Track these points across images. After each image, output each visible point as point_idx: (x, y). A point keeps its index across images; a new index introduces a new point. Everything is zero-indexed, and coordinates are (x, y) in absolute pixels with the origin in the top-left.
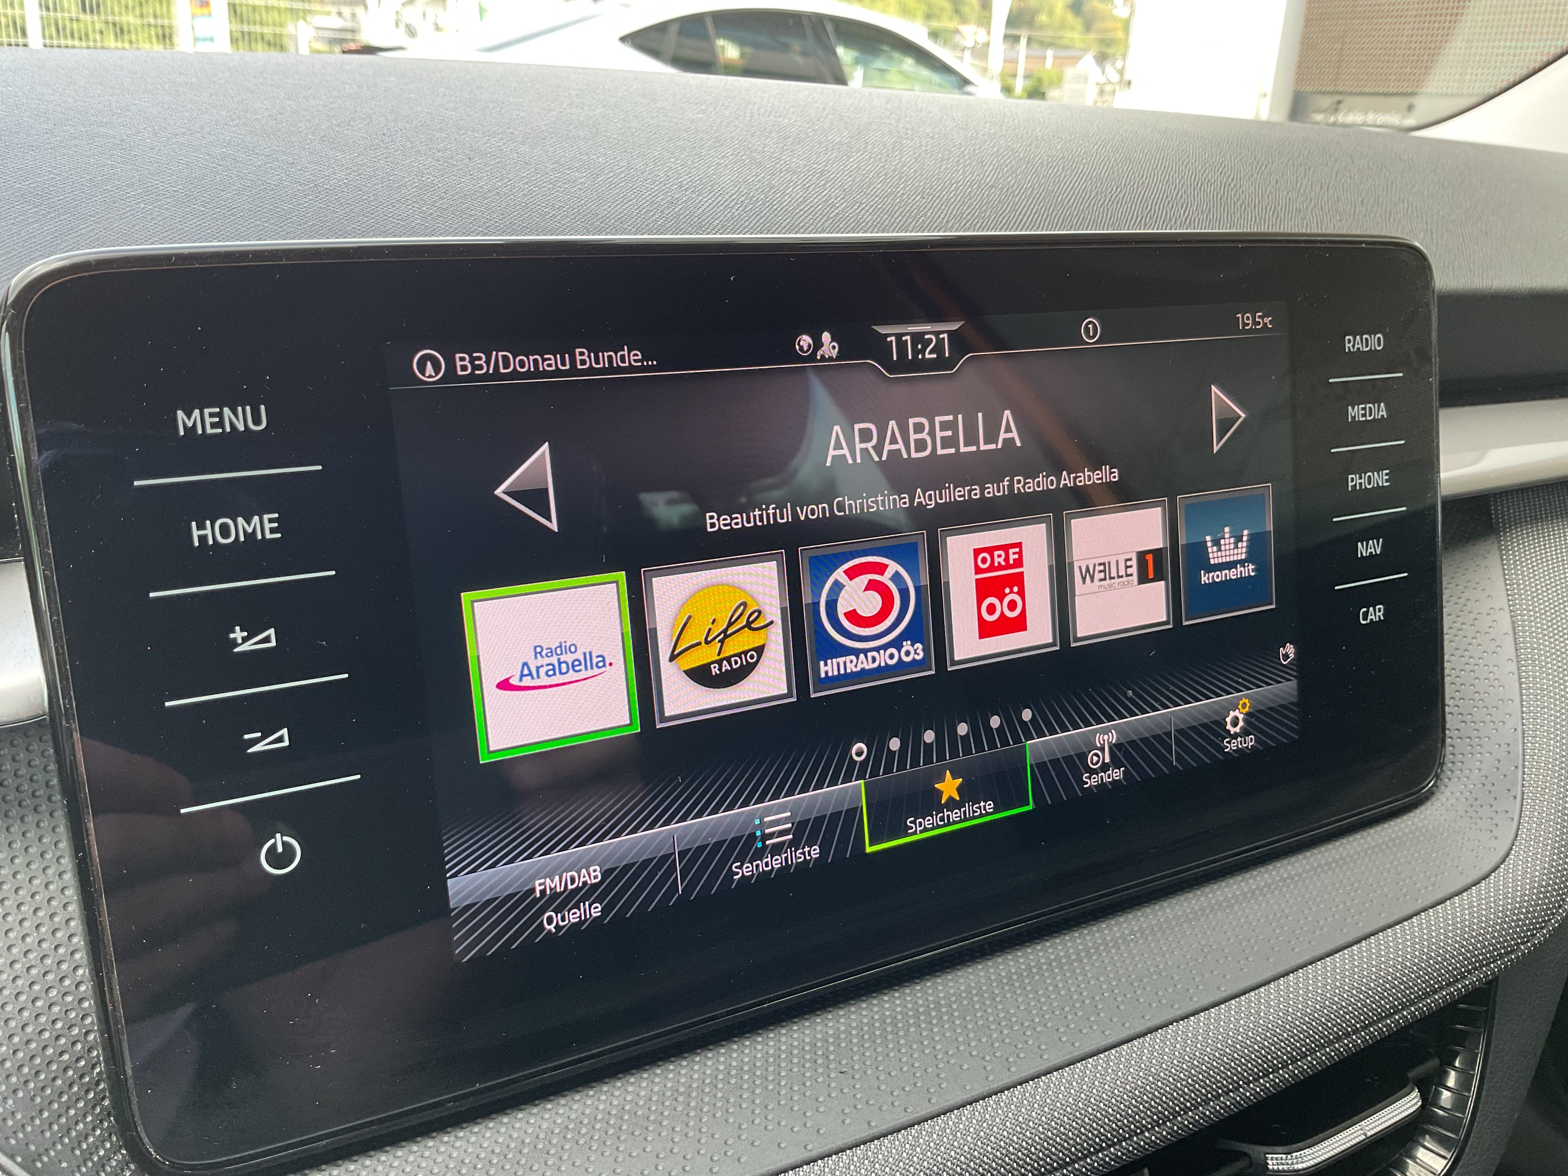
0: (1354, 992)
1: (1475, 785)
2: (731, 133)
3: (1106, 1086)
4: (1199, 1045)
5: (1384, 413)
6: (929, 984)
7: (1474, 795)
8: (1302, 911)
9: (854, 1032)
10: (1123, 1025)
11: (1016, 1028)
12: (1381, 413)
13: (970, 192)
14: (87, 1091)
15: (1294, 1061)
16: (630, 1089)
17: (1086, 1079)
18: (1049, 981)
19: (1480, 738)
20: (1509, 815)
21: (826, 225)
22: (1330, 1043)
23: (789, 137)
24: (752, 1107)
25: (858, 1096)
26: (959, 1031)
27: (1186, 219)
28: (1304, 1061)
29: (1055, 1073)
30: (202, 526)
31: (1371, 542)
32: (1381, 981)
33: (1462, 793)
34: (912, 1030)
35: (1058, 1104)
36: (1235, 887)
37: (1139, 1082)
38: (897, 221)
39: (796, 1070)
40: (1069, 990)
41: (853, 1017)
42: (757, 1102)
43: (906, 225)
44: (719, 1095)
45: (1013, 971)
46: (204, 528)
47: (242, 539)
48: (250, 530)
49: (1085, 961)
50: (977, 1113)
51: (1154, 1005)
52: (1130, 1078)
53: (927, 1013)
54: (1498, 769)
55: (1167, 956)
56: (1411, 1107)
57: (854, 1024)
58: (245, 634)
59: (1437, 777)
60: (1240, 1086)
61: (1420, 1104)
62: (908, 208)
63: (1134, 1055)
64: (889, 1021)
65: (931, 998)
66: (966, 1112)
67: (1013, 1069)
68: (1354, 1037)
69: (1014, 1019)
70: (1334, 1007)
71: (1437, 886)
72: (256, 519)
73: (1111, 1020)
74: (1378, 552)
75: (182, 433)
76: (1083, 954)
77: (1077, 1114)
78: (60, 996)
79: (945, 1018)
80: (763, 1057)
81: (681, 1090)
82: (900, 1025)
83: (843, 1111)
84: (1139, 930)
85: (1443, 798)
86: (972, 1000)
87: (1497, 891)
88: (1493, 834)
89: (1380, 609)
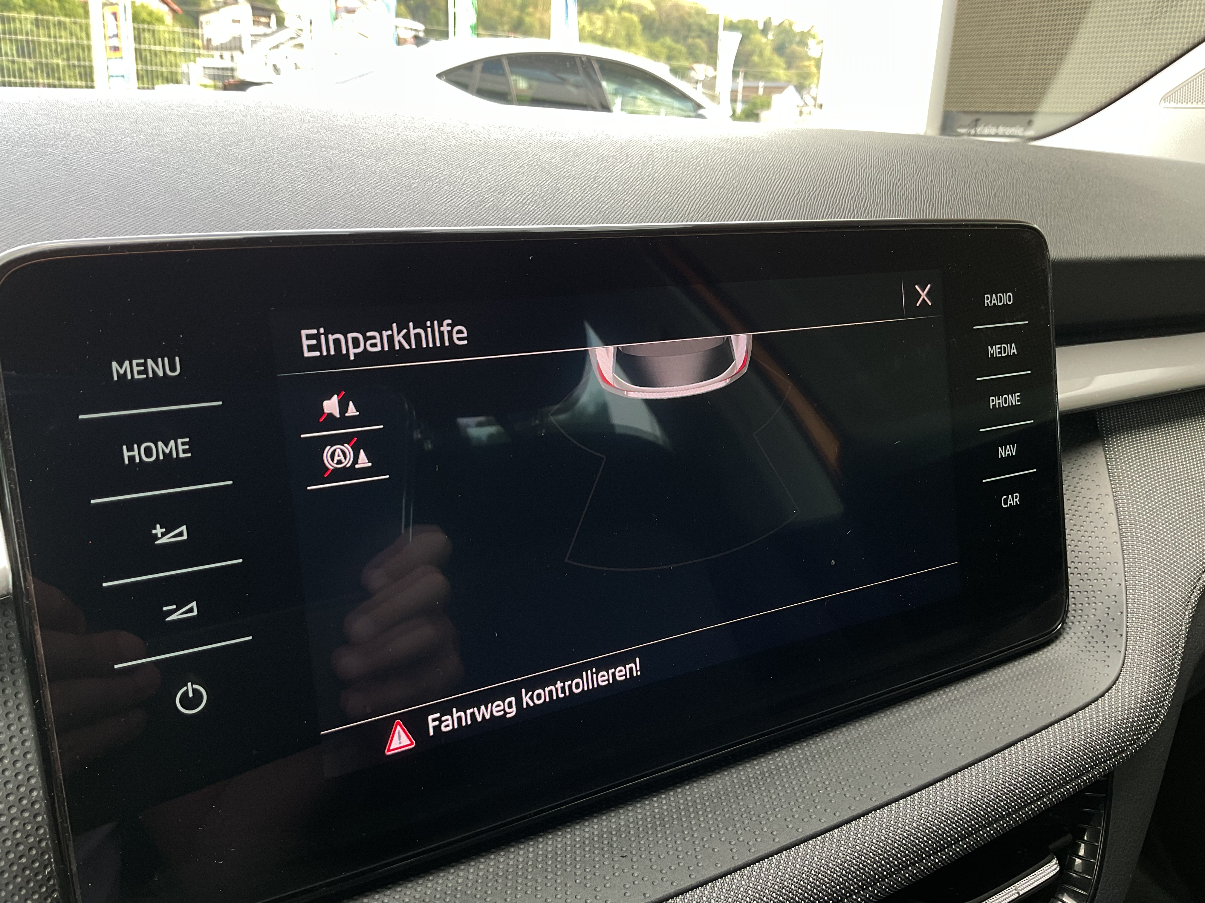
0: (1007, 785)
1: (1091, 627)
2: (526, 149)
3: (823, 861)
4: (891, 828)
5: (1015, 351)
6: (687, 787)
7: (1091, 634)
8: (966, 725)
9: (631, 826)
10: (835, 814)
11: (754, 819)
12: (1012, 351)
13: (705, 191)
14: (41, 887)
15: (963, 838)
16: (461, 874)
17: (808, 856)
18: (778, 783)
19: (1094, 592)
20: (1118, 649)
21: (599, 216)
22: (990, 824)
23: (570, 152)
24: (555, 885)
25: (636, 875)
26: (711, 822)
27: (865, 210)
28: (971, 838)
29: (784, 852)
30: (131, 449)
31: (1008, 446)
32: (1026, 776)
33: (1082, 633)
34: (675, 823)
35: (787, 876)
36: (915, 707)
37: (848, 857)
38: (652, 213)
39: (588, 856)
40: (793, 789)
41: (630, 814)
42: (559, 881)
43: (658, 216)
44: (530, 877)
45: (751, 775)
46: (133, 450)
47: (161, 458)
48: (167, 451)
49: (805, 766)
50: (726, 885)
51: (857, 799)
52: (840, 854)
53: (687, 809)
54: (1108, 614)
55: (866, 761)
56: (1053, 870)
57: (631, 820)
58: (164, 530)
59: (1064, 622)
60: (924, 858)
61: (1058, 869)
62: (660, 204)
63: (843, 837)
64: (657, 816)
65: (689, 798)
66: (718, 884)
67: (752, 850)
68: (1008, 819)
69: (752, 813)
70: (992, 796)
71: (1066, 703)
72: (172, 443)
73: (825, 810)
74: (1014, 454)
75: (116, 378)
76: (803, 762)
77: (802, 883)
78: (19, 812)
79: (700, 813)
80: (562, 846)
81: (501, 874)
82: (666, 819)
83: (624, 886)
84: (844, 742)
85: (1068, 637)
86: (720, 798)
87: (1110, 706)
88: (1106, 663)
89: (1016, 496)
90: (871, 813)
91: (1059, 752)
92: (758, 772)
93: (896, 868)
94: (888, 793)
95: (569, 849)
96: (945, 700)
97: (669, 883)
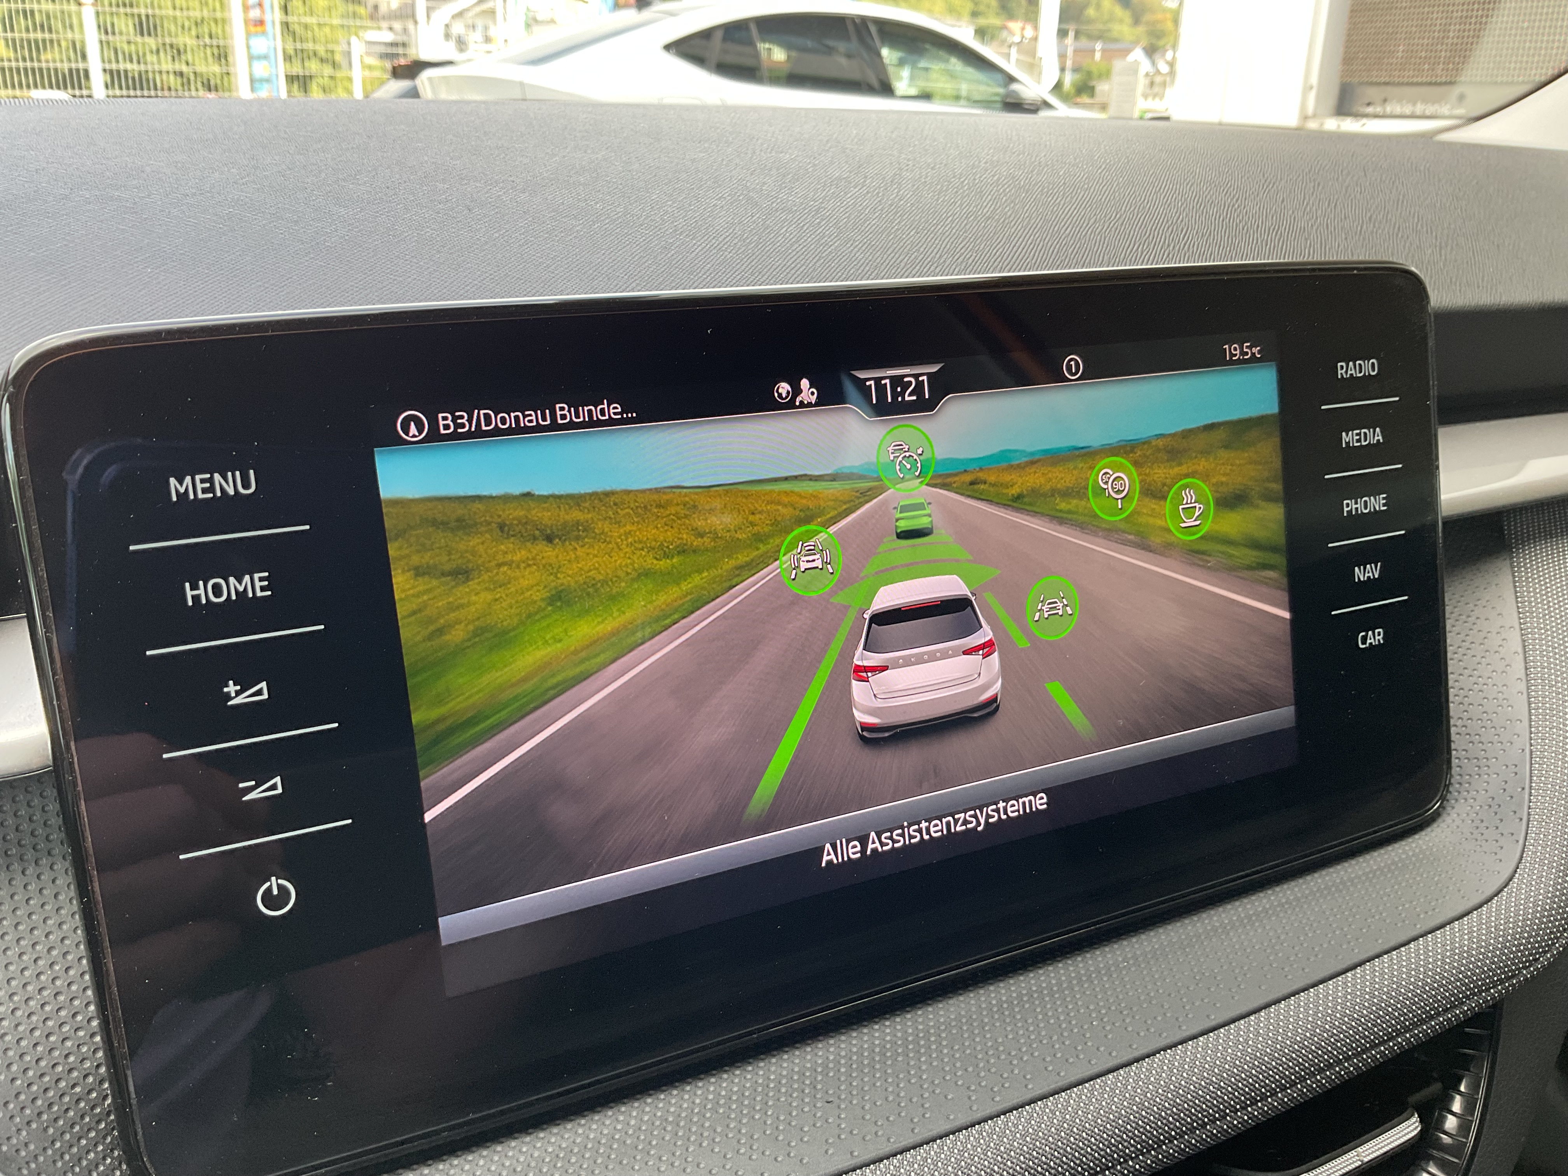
0: (1346, 1019)
1: (1481, 806)
2: (731, 171)
3: (1090, 1116)
4: (1185, 1074)
5: (1380, 438)
6: (920, 1012)
7: (1479, 817)
8: (1298, 938)
9: (843, 1061)
10: (1110, 1054)
11: (1003, 1057)
12: (1376, 438)
14: (99, 1122)
15: (1283, 1089)
16: (621, 1118)
17: (1070, 1109)
18: (1038, 1010)
19: (1487, 759)
20: (1514, 837)
21: (818, 265)
22: (1321, 1071)
24: (739, 1136)
25: (843, 1126)
26: (946, 1060)
27: (1185, 244)
28: (1294, 1089)
29: (1039, 1103)
30: (194, 587)
31: (1368, 566)
32: (1374, 1008)
33: (1468, 815)
34: (900, 1059)
35: (1040, 1134)
36: (1232, 912)
37: (1123, 1112)
38: (890, 258)
39: (783, 1099)
40: (1058, 1018)
41: (843, 1046)
42: (743, 1131)
43: (898, 262)
44: (707, 1124)
45: (1004, 999)
46: (198, 589)
47: (234, 597)
48: (241, 589)
49: (1076, 989)
50: (959, 1143)
51: (1142, 1034)
52: (1113, 1107)
53: (916, 1042)
54: (1505, 790)
55: (1159, 984)
56: (1412, 1131)
57: (843, 1053)
58: (238, 688)
59: (1443, 799)
60: (1227, 1115)
61: (1419, 1129)
62: (902, 244)
63: (1119, 1084)
64: (877, 1050)
66: (948, 1142)
67: (997, 1099)
68: (1346, 1064)
69: (1001, 1048)
70: (1325, 1035)
71: (1437, 910)
72: (247, 578)
73: (1098, 1049)
74: (1376, 576)
75: (174, 499)
76: (1075, 982)
77: (1060, 1143)
78: (73, 1031)
79: (934, 1047)
80: (751, 1086)
81: (671, 1119)
82: (889, 1054)
83: (826, 1141)
84: (1132, 957)
85: (1448, 820)
86: (961, 1028)
87: (1498, 915)
88: (1498, 857)
89: (1379, 634)
90: (1159, 1053)
91: (1421, 976)
92: (1014, 995)
93: (1189, 1126)
94: (1184, 1028)
95: (760, 1089)
96: (1272, 903)
97: (884, 1139)
